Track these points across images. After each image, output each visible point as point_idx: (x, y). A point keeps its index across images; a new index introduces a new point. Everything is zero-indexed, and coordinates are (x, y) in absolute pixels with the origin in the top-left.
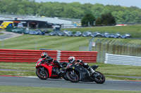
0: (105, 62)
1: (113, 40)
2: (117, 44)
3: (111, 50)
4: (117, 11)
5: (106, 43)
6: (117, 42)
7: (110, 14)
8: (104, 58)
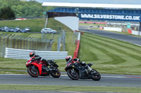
0: (6, 57)
1: (13, 34)
2: (16, 38)
3: (10, 44)
4: (17, 5)
5: (6, 37)
6: (17, 36)
7: (9, 8)
8: (4, 52)
